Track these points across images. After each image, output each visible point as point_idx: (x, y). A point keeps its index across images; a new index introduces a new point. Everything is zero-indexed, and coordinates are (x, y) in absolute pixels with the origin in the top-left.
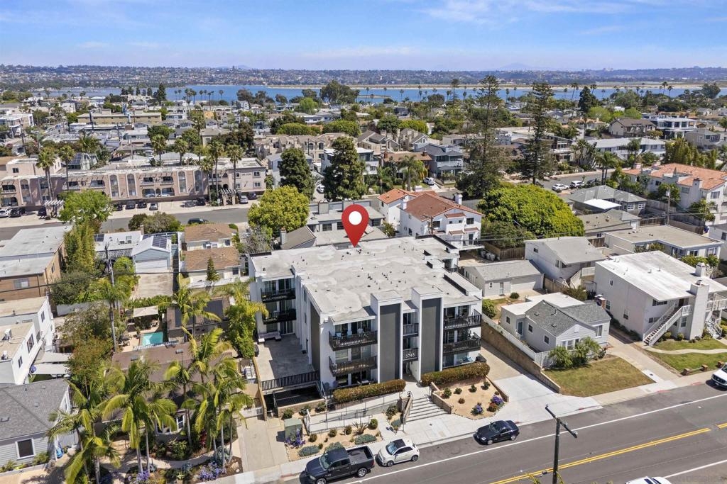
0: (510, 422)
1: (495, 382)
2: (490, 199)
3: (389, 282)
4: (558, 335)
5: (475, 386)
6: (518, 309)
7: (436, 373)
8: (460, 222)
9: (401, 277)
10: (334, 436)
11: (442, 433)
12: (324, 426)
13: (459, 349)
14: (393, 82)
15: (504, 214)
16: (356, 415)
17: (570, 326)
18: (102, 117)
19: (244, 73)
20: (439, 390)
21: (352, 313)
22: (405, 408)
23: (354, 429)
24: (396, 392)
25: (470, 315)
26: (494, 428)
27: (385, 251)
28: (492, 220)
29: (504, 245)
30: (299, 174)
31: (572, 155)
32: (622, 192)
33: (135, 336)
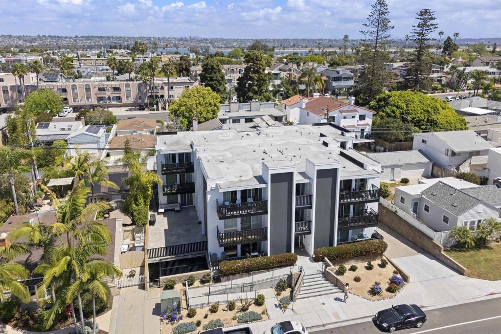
0: (414, 306)
1: (393, 260)
2: (380, 100)
3: (283, 157)
4: (460, 214)
5: (372, 263)
6: (414, 190)
7: (330, 248)
8: (353, 117)
9: (297, 153)
10: (215, 312)
11: (336, 315)
12: (205, 300)
13: (355, 224)
14: (300, 47)
15: (394, 112)
16: (242, 288)
17: (473, 206)
18: (90, 60)
19: (197, 40)
20: (333, 267)
21: (242, 181)
22: (296, 284)
23: (238, 305)
24: (287, 266)
25: (368, 189)
26: (396, 313)
27: (282, 134)
28: (382, 117)
29: (393, 138)
30: (216, 80)
31: (444, 79)
32: (494, 102)
33: (48, 204)
